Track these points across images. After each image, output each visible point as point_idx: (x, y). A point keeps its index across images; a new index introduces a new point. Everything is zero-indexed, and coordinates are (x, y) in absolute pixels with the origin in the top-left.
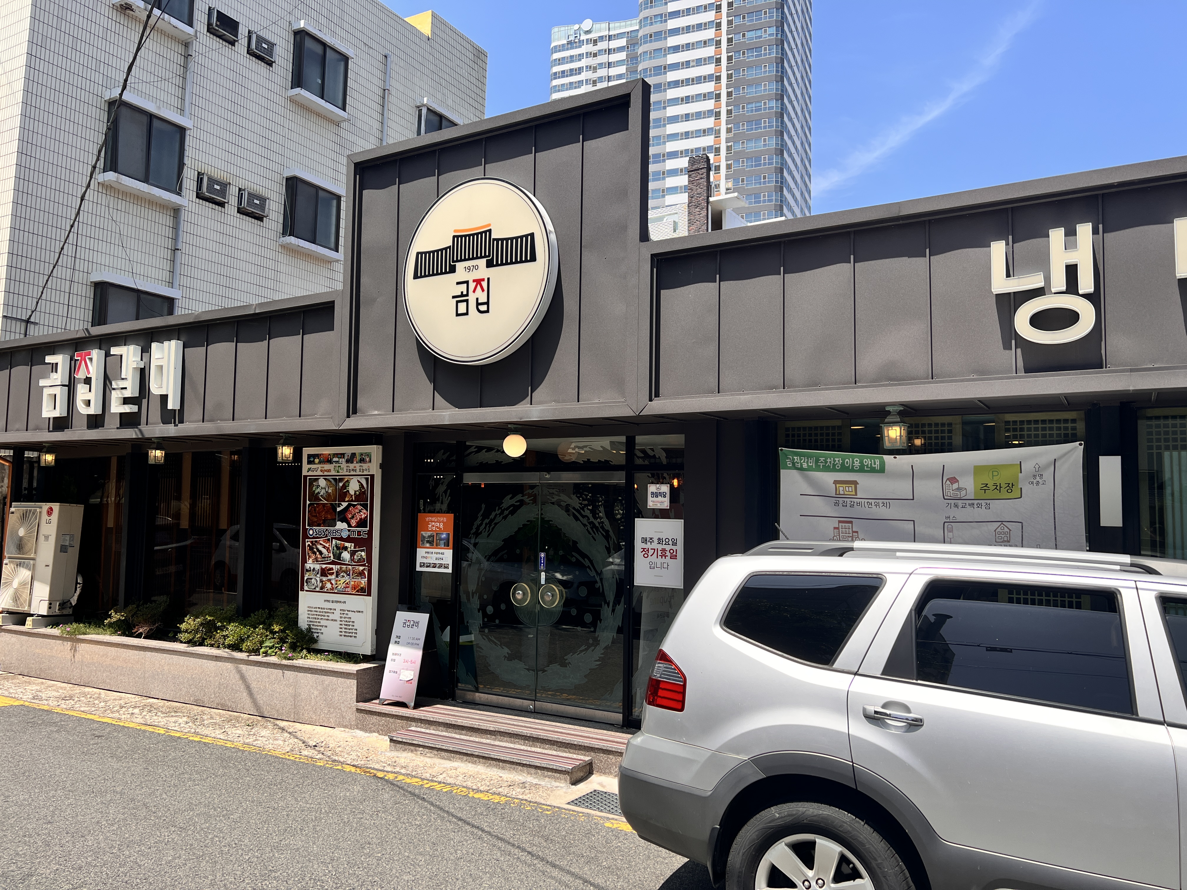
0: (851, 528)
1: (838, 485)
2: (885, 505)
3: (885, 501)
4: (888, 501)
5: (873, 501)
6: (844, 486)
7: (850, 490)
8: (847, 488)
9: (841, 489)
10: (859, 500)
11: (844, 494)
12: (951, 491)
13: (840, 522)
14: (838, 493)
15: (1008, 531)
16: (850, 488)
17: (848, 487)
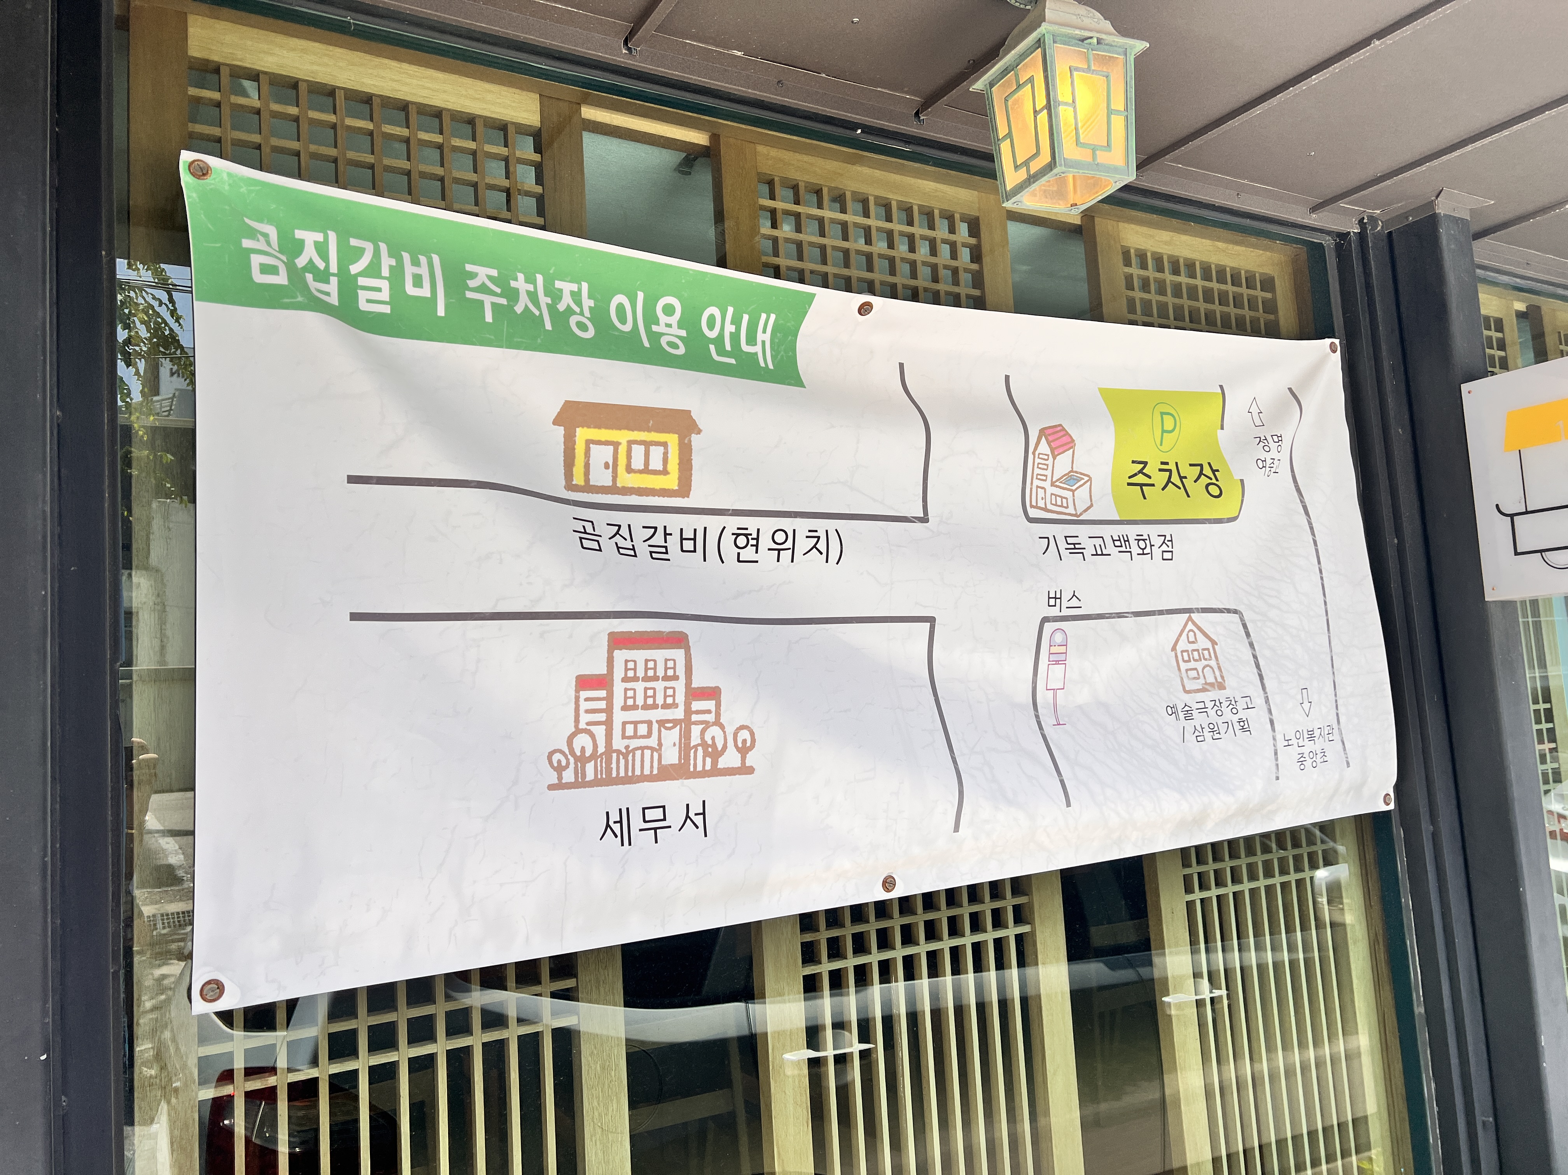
0: (681, 671)
1: (582, 434)
2: (822, 546)
3: (821, 525)
4: (831, 525)
5: (768, 525)
6: (623, 436)
7: (656, 463)
8: (638, 451)
9: (601, 455)
10: (690, 523)
11: (613, 489)
12: (1047, 484)
13: (618, 641)
14: (578, 479)
15: (1209, 645)
16: (656, 453)
17: (647, 444)
